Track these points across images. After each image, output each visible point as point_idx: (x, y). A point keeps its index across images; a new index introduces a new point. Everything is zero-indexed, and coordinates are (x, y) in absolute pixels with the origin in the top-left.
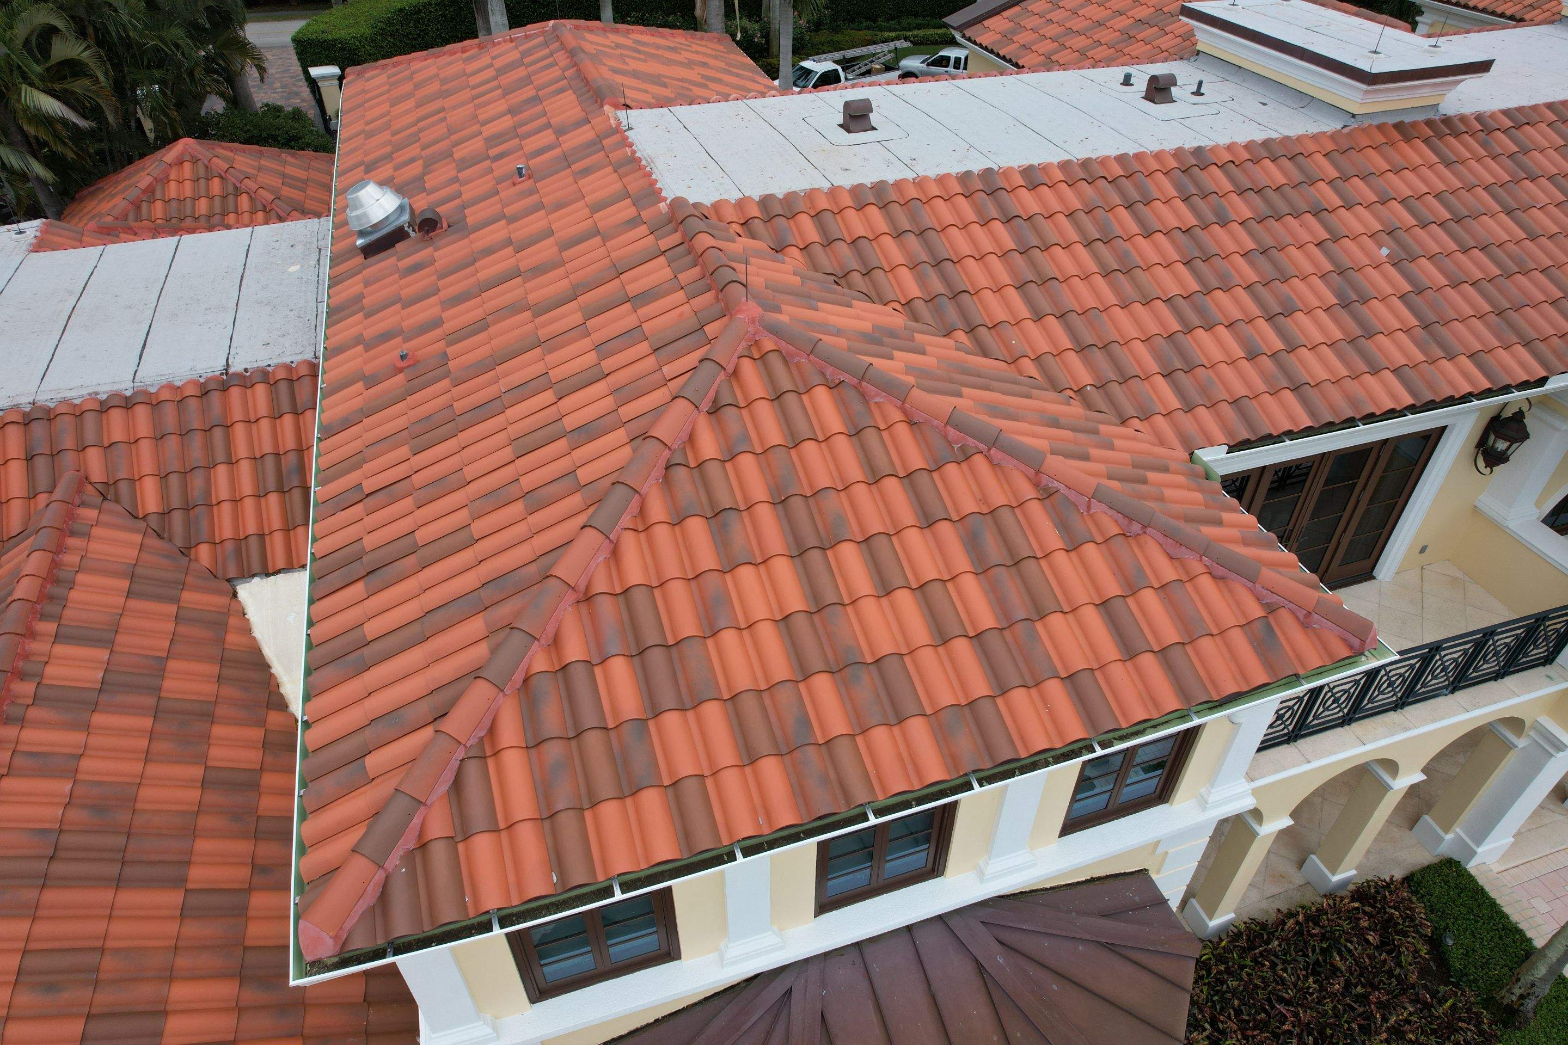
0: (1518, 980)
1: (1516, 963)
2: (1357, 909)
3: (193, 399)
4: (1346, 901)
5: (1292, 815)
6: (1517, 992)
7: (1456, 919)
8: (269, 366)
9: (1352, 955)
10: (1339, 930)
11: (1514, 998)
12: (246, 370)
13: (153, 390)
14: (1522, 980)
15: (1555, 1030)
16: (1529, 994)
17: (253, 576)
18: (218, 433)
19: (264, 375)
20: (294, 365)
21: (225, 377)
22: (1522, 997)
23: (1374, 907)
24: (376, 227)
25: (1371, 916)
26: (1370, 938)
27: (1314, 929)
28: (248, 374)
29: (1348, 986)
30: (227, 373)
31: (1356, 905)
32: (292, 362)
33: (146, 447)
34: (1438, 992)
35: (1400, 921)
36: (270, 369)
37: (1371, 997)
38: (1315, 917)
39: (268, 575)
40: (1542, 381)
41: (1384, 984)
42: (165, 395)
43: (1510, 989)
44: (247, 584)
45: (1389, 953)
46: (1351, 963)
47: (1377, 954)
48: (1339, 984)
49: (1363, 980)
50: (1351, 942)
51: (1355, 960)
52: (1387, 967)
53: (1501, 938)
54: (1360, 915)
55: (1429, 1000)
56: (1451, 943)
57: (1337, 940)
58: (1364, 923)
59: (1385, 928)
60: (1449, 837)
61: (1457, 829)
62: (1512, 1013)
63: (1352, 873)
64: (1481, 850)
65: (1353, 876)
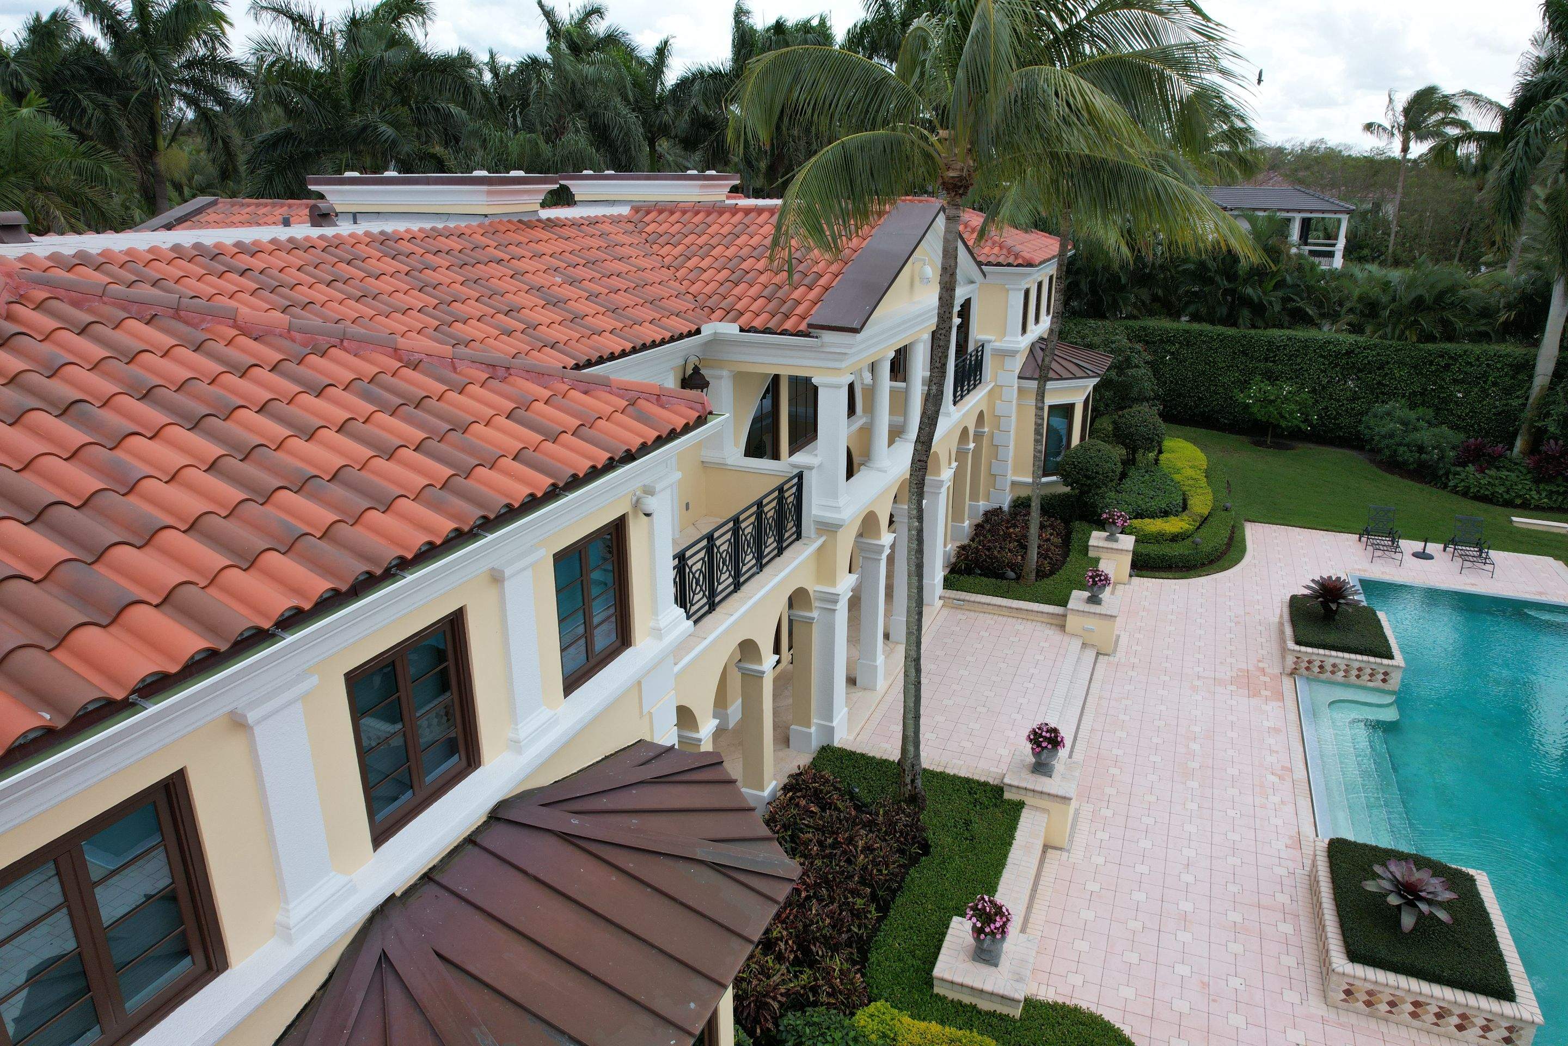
0: (904, 770)
2: (791, 798)
4: (783, 799)
5: (715, 717)
6: (908, 780)
7: (850, 776)
9: (810, 828)
10: (791, 817)
11: (909, 787)
14: (907, 769)
15: (941, 797)
16: (915, 777)
22: (913, 781)
25: (804, 797)
26: (813, 809)
27: (776, 826)
29: (821, 844)
31: (790, 795)
34: (872, 811)
35: (822, 787)
37: (839, 840)
41: (840, 829)
43: (904, 782)
45: (830, 809)
46: (812, 834)
47: (823, 815)
48: (815, 846)
49: (827, 835)
50: (804, 819)
51: (813, 828)
52: (834, 818)
53: (879, 770)
54: (797, 800)
55: (870, 818)
56: (857, 790)
57: (795, 823)
58: (803, 802)
59: (817, 798)
60: (813, 729)
61: (815, 720)
62: (913, 799)
63: (774, 783)
64: (834, 724)
65: (776, 786)
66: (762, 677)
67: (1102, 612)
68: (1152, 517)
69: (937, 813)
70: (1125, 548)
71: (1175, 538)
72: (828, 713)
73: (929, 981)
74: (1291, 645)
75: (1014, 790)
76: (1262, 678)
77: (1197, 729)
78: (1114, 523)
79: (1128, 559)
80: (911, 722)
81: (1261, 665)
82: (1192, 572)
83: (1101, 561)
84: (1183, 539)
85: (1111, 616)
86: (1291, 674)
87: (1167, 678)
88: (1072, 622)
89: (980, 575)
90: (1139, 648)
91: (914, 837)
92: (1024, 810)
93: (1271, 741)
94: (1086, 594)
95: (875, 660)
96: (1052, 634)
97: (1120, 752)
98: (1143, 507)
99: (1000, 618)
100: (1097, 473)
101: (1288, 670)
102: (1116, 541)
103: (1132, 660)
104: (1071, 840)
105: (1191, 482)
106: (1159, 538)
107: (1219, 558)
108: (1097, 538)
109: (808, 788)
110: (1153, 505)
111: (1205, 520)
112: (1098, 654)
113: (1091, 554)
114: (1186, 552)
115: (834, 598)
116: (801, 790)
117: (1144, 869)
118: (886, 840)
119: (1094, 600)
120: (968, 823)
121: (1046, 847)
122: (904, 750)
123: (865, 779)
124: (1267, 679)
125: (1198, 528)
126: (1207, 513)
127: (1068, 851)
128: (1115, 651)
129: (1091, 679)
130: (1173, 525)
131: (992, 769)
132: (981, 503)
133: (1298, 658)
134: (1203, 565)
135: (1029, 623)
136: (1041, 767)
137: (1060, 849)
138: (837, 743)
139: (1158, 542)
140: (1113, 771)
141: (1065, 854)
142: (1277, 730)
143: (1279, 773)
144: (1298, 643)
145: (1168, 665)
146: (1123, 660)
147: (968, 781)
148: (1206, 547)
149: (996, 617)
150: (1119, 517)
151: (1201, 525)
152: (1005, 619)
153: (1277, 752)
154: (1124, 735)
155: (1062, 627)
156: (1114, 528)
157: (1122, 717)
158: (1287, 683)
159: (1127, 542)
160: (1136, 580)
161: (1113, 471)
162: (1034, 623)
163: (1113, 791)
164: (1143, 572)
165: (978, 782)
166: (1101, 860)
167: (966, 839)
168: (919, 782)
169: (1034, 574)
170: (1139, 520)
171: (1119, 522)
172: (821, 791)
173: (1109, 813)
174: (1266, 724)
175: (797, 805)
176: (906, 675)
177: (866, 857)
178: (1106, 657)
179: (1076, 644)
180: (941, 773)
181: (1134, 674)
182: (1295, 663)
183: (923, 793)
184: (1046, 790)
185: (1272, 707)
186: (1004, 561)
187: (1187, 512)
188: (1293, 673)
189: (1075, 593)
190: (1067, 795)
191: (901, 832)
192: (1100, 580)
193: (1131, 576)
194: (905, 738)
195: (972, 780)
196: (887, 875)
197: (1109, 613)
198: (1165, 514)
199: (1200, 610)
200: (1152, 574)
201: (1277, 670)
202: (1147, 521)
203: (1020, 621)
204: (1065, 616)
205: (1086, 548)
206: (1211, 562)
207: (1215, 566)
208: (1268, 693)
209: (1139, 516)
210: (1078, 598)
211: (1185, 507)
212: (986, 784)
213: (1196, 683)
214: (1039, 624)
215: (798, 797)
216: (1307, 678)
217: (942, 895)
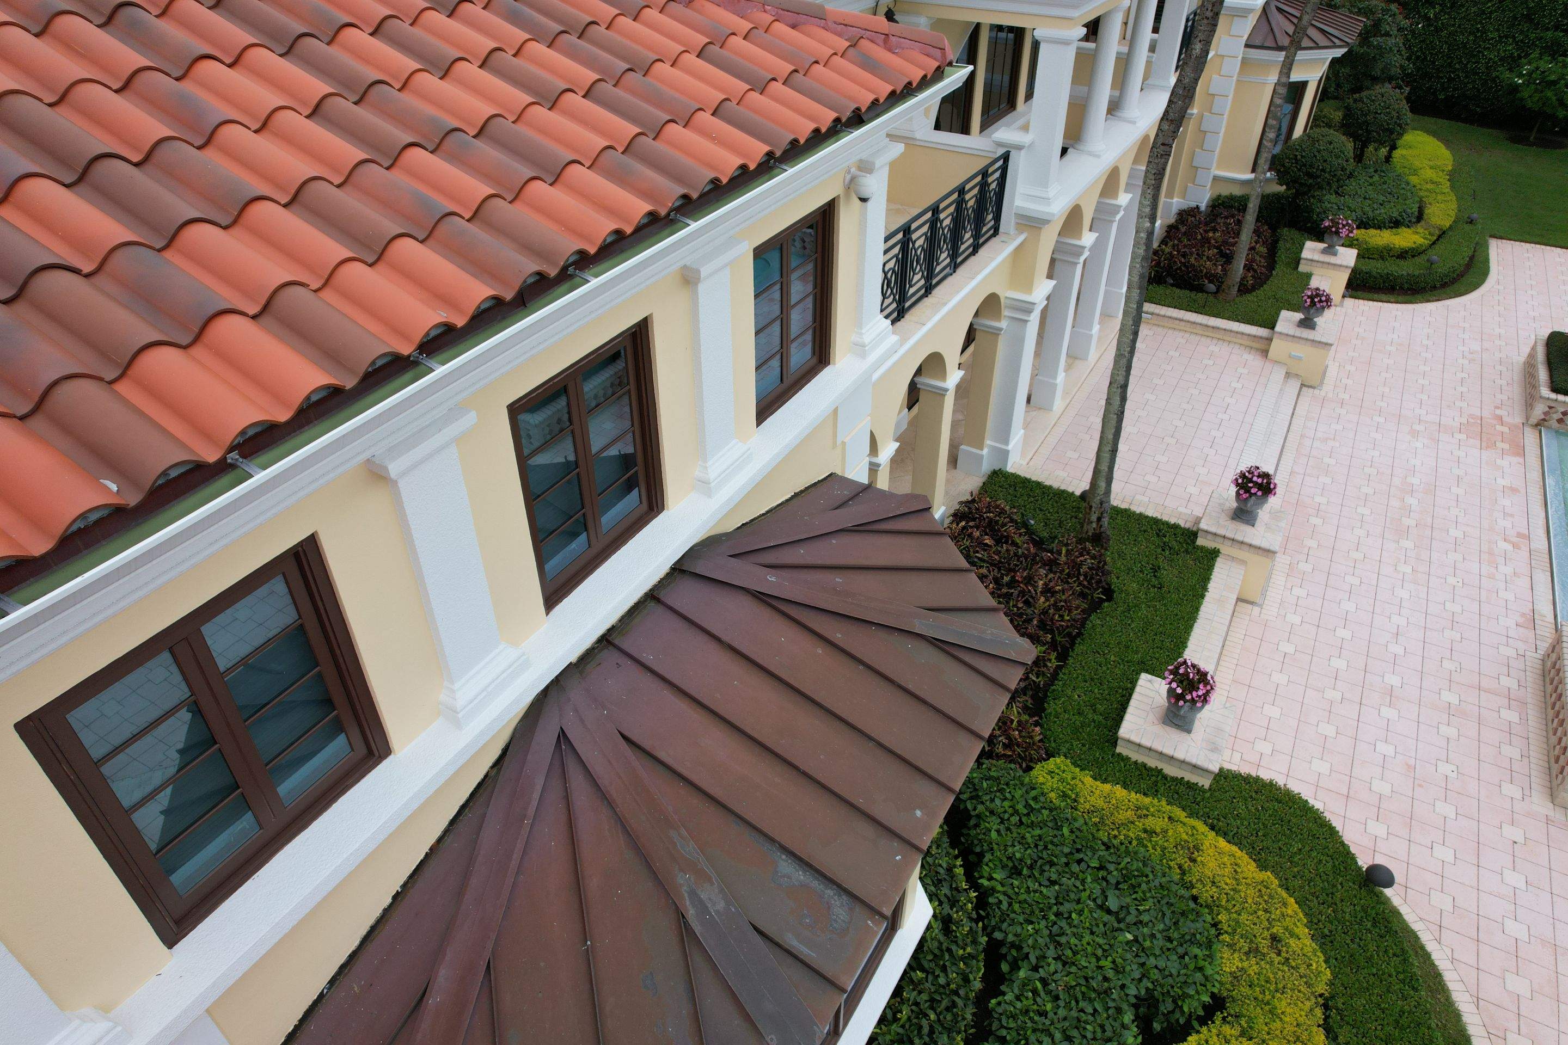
0: (1091, 507)
1: (1076, 512)
2: (964, 528)
4: (954, 525)
5: (896, 440)
6: (1094, 518)
7: (1025, 506)
9: (984, 561)
11: (1094, 525)
14: (1094, 505)
15: (1125, 538)
16: (1102, 514)
22: (1099, 519)
25: (977, 527)
26: (987, 541)
31: (963, 523)
34: (1053, 548)
35: (997, 518)
37: (1017, 578)
41: (1018, 566)
43: (1089, 519)
45: (1006, 543)
47: (999, 549)
48: (991, 583)
49: (1003, 572)
50: (977, 552)
51: (988, 562)
52: (1011, 553)
53: (1059, 501)
54: (970, 531)
55: (1051, 557)
56: (1032, 522)
58: (977, 534)
59: (993, 530)
60: (985, 452)
61: (988, 442)
62: (1098, 538)
63: (943, 509)
64: (1010, 447)
65: (945, 511)
66: (944, 395)
67: (1317, 339)
68: (1379, 227)
69: (1121, 555)
70: (1345, 263)
71: (1403, 254)
72: (1004, 435)
73: (1114, 740)
74: (1545, 392)
75: (1209, 537)
76: (1499, 428)
77: (1415, 481)
78: (1337, 233)
79: (1344, 277)
80: (1106, 456)
81: (1498, 412)
82: (1419, 297)
83: (1313, 277)
84: (1413, 256)
85: (1326, 344)
86: (1537, 425)
87: (1382, 420)
88: (1277, 347)
89: (1172, 285)
90: (1350, 382)
91: (1099, 582)
92: (1219, 559)
93: (1507, 502)
94: (1299, 316)
95: (1055, 378)
96: (1254, 360)
97: (1324, 500)
98: (1370, 214)
99: (1193, 337)
100: (1323, 170)
101: (1534, 420)
102: (1335, 254)
103: (1342, 396)
104: (1264, 594)
105: (1430, 186)
106: (1385, 253)
107: (1454, 281)
108: (1311, 249)
109: (981, 518)
110: (1383, 213)
111: (1442, 234)
112: (1302, 385)
113: (1302, 268)
114: (1417, 273)
115: (1027, 308)
116: (974, 519)
117: (1346, 634)
118: (1068, 583)
119: (1307, 323)
120: (1155, 569)
121: (1239, 600)
122: (1094, 483)
123: (1041, 510)
124: (1506, 430)
125: (1434, 243)
126: (1448, 225)
127: (1261, 606)
128: (1322, 383)
129: (1293, 414)
130: (1405, 238)
131: (1180, 509)
132: (1175, 200)
133: (1550, 408)
134: (1434, 288)
135: (1226, 344)
136: (1243, 514)
137: (1252, 603)
138: (1010, 468)
139: (1382, 258)
140: (1314, 520)
141: (1256, 610)
142: (1514, 490)
143: (1515, 540)
144: (1555, 390)
145: (1384, 404)
146: (1330, 395)
147: (1156, 521)
148: (1442, 268)
149: (1187, 335)
150: (1344, 226)
151: (1438, 240)
152: (1198, 338)
153: (1512, 516)
154: (1328, 481)
155: (1265, 353)
156: (1335, 239)
157: (1326, 460)
158: (1530, 437)
159: (1348, 257)
160: (1349, 302)
161: (1343, 169)
162: (1231, 345)
163: (1313, 544)
164: (1359, 293)
165: (1167, 523)
166: (1297, 620)
167: (1154, 587)
168: (1105, 521)
169: (1236, 288)
170: (1363, 231)
171: (1344, 232)
172: (997, 522)
173: (1308, 567)
174: (1501, 482)
175: (970, 535)
176: (1108, 402)
177: (1047, 600)
178: (1311, 390)
179: (1279, 374)
180: (1126, 510)
181: (1343, 412)
182: (1545, 414)
183: (1108, 532)
184: (1247, 540)
185: (1510, 463)
186: (1201, 271)
187: (1423, 223)
188: (1538, 425)
189: (1284, 314)
190: (1272, 548)
191: (1086, 576)
192: (1321, 301)
193: (1344, 297)
194: (1096, 472)
195: (1161, 520)
196: (1069, 621)
197: (1324, 340)
198: (1396, 224)
199: (1425, 342)
200: (1370, 295)
201: (1518, 419)
202: (1372, 232)
203: (1215, 341)
204: (1270, 340)
205: (1297, 261)
206: (1444, 285)
207: (1448, 290)
208: (1506, 446)
209: (1363, 224)
210: (1288, 320)
211: (1420, 217)
212: (1176, 526)
213: (1416, 427)
214: (1237, 346)
215: (971, 527)
216: (1557, 432)
217: (1127, 647)
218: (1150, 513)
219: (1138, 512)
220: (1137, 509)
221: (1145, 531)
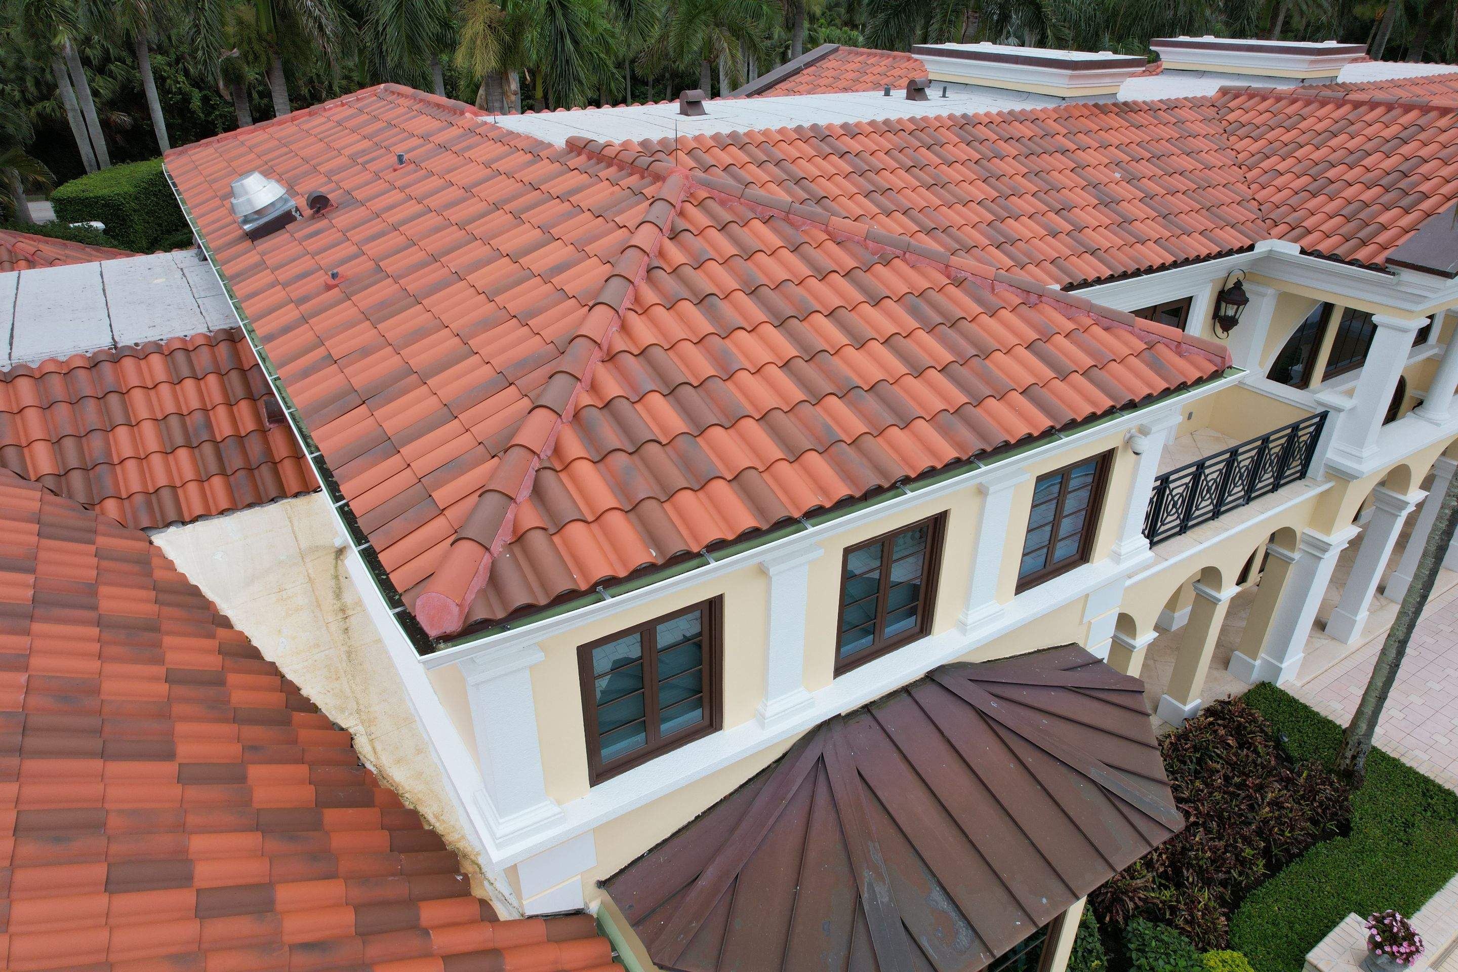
0: (1347, 743)
1: (1337, 744)
2: (1211, 723)
3: (82, 371)
4: (1202, 720)
6: (1350, 754)
7: (1283, 723)
8: (162, 340)
9: (1221, 758)
10: (1205, 741)
11: (1348, 761)
12: (136, 344)
13: (34, 366)
14: (1352, 742)
15: (1384, 785)
17: (168, 525)
18: (114, 399)
19: (157, 347)
20: (188, 339)
21: (114, 351)
22: (1355, 755)
23: (1224, 719)
24: (260, 213)
25: (1224, 727)
26: (1230, 742)
27: (1186, 744)
28: (139, 348)
29: (1227, 778)
30: (116, 348)
31: (1211, 719)
32: (186, 336)
33: (32, 416)
34: (1295, 768)
35: (1247, 725)
36: (162, 343)
37: (1248, 783)
38: (1183, 736)
39: (184, 523)
40: (1251, 248)
41: (1253, 772)
42: (51, 368)
43: (1344, 754)
44: (163, 534)
45: (1248, 749)
46: (1222, 764)
47: (1239, 752)
48: (1220, 778)
49: (1236, 773)
50: (1217, 748)
51: (1224, 760)
52: (1250, 759)
53: (1319, 729)
54: (1217, 728)
55: (1290, 775)
56: (1286, 740)
57: (1207, 748)
58: (1222, 732)
59: (1238, 733)
60: (1258, 662)
61: (1262, 655)
62: (1349, 776)
63: (1197, 701)
65: (1199, 704)
66: (1217, 604)
69: (1372, 799)
72: (1280, 652)
73: (1302, 961)
80: (1373, 700)
91: (1335, 814)
95: (1355, 615)
109: (1231, 720)
115: (1323, 547)
118: (1300, 804)
120: (1408, 825)
122: (1356, 720)
123: (1299, 731)
138: (1280, 685)
147: (1426, 780)
165: (1438, 786)
167: (1400, 840)
168: (1362, 759)
172: (1245, 728)
175: (1215, 732)
180: (1394, 759)
183: (1363, 773)
191: (1321, 804)
194: (1360, 713)
195: (1433, 781)
215: (1219, 725)
217: (1348, 885)
218: (1422, 770)
219: (1408, 765)
220: (1407, 761)
221: (1409, 786)
